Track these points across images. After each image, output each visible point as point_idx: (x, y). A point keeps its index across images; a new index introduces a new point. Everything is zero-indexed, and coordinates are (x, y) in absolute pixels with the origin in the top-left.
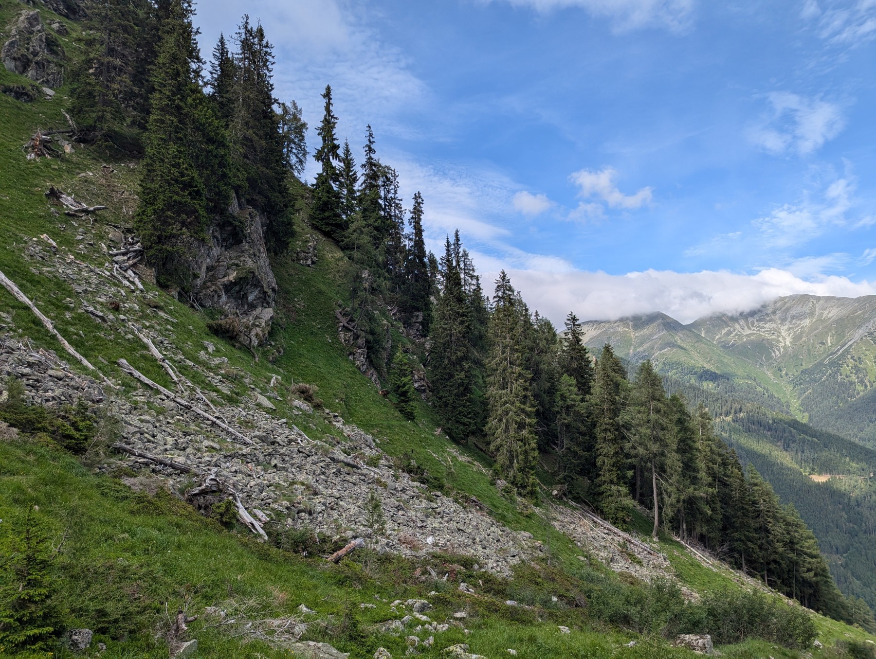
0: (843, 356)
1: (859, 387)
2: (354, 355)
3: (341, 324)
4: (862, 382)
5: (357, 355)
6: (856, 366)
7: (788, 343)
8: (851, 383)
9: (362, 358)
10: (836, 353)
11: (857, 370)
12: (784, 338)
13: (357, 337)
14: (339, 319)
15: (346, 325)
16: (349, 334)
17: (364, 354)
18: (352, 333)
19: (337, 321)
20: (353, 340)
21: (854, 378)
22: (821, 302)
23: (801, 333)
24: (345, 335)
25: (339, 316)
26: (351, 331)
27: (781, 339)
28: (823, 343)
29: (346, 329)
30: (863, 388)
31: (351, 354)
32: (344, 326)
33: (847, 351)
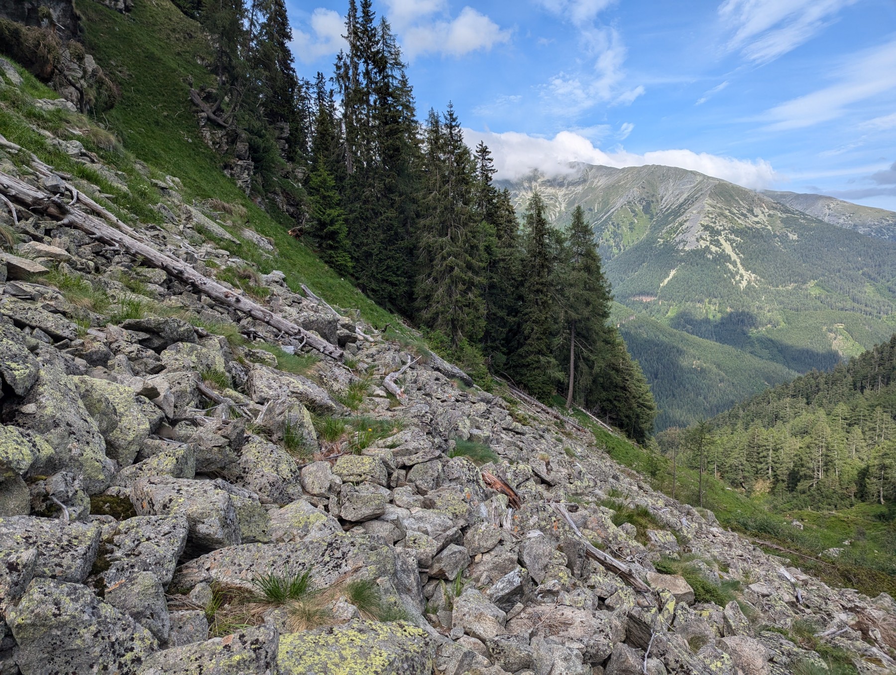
0: (606, 221)
1: (615, 251)
2: (232, 169)
3: (203, 114)
4: (617, 246)
5: (237, 170)
6: (615, 231)
7: (563, 208)
8: (610, 247)
9: (245, 175)
10: (600, 219)
11: (615, 235)
12: (560, 204)
13: (233, 139)
14: (197, 105)
15: (213, 116)
16: (220, 133)
17: (248, 169)
18: (224, 132)
19: (194, 108)
20: (227, 143)
21: (612, 242)
22: (594, 170)
23: (574, 199)
24: (212, 134)
25: (198, 100)
26: (220, 127)
27: (557, 204)
28: (591, 210)
29: (213, 124)
30: (617, 251)
31: (226, 167)
32: (208, 119)
33: (609, 217)
